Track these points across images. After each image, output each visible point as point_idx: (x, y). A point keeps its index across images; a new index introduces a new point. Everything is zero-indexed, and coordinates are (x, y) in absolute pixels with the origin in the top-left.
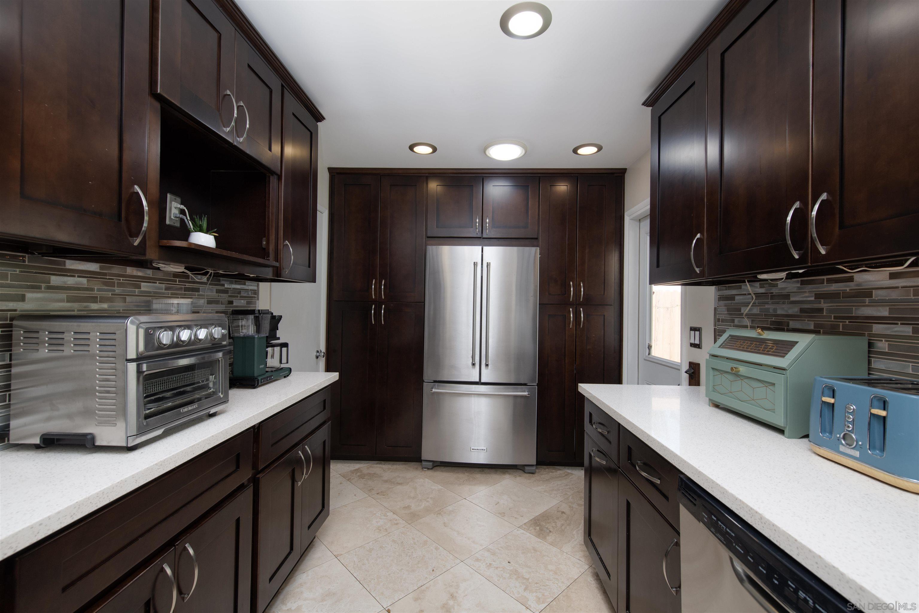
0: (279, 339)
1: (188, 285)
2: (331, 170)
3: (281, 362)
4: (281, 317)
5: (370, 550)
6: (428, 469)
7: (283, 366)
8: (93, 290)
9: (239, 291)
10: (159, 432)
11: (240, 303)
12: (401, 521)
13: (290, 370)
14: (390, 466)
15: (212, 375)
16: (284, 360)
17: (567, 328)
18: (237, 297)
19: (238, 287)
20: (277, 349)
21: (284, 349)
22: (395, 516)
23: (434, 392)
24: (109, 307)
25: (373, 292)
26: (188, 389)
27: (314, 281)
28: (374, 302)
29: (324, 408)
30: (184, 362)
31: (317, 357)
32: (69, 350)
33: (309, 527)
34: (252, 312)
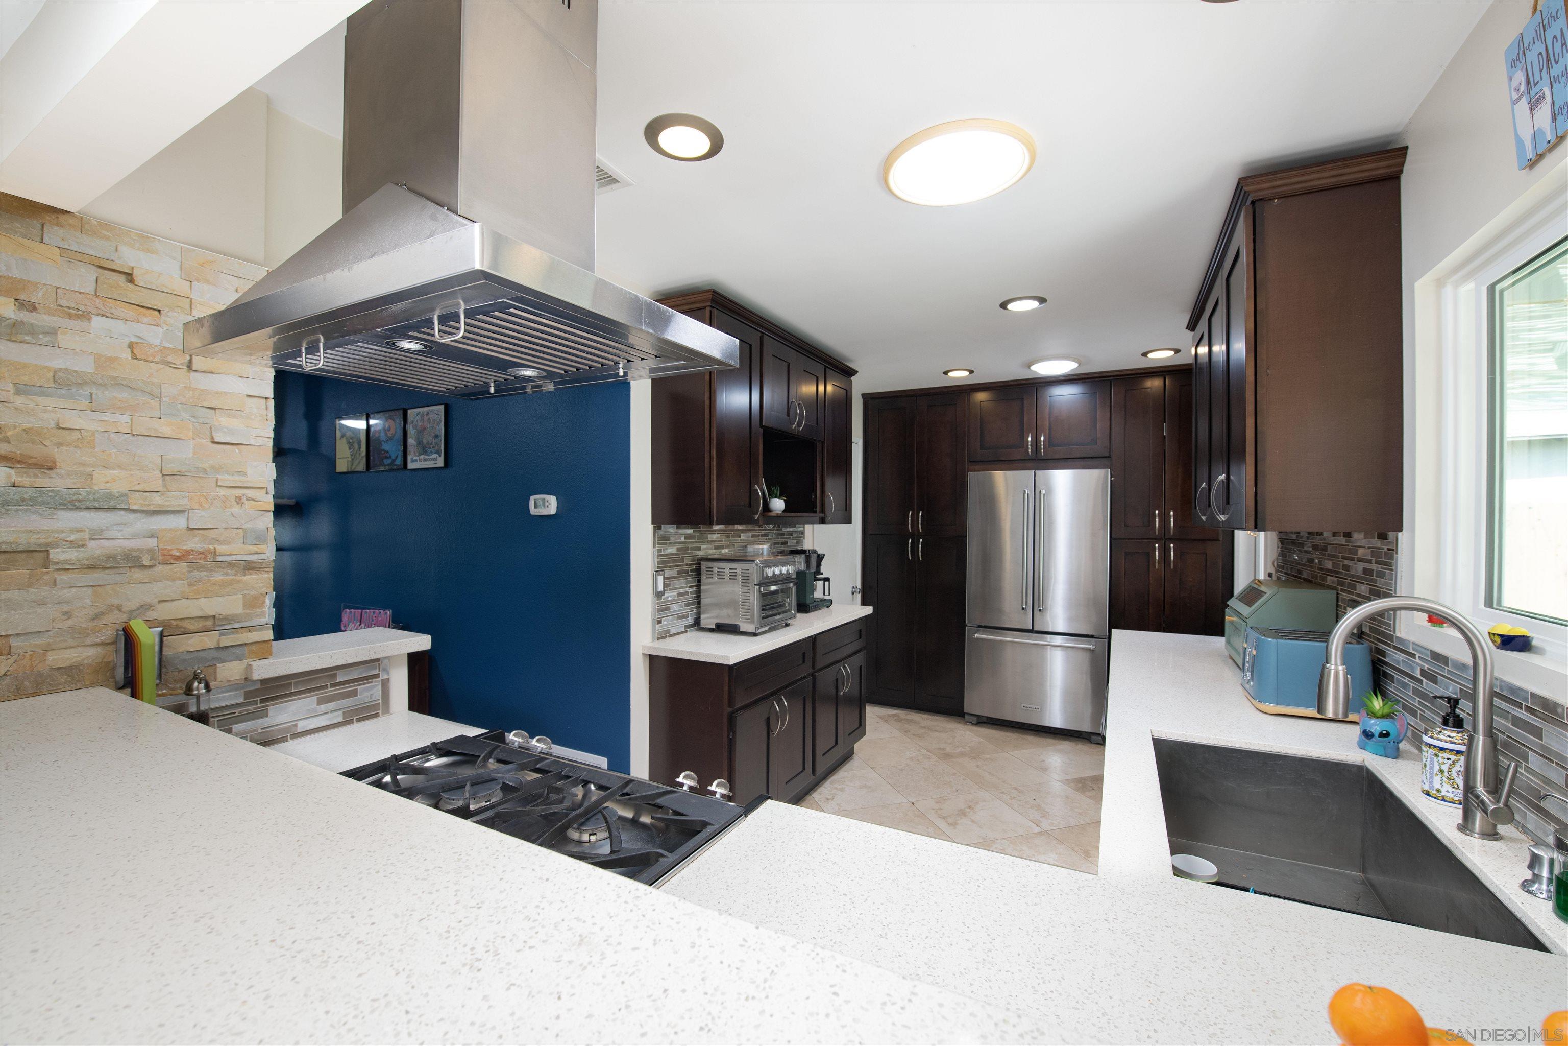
0: (822, 574)
1: (763, 532)
2: (864, 396)
3: (824, 594)
4: (824, 555)
5: (902, 770)
6: (972, 724)
7: (826, 597)
8: (721, 541)
9: (791, 534)
10: (766, 628)
11: (792, 544)
12: (933, 757)
13: (831, 601)
14: (929, 716)
15: (787, 598)
16: (827, 593)
17: (1151, 569)
18: (790, 538)
19: (791, 529)
20: (821, 583)
21: (827, 583)
22: (928, 753)
23: (978, 639)
24: (729, 551)
25: (910, 525)
26: (775, 605)
27: (850, 522)
28: (912, 535)
29: (860, 638)
30: (773, 588)
31: (853, 593)
32: (715, 579)
33: (849, 735)
34: (803, 552)
